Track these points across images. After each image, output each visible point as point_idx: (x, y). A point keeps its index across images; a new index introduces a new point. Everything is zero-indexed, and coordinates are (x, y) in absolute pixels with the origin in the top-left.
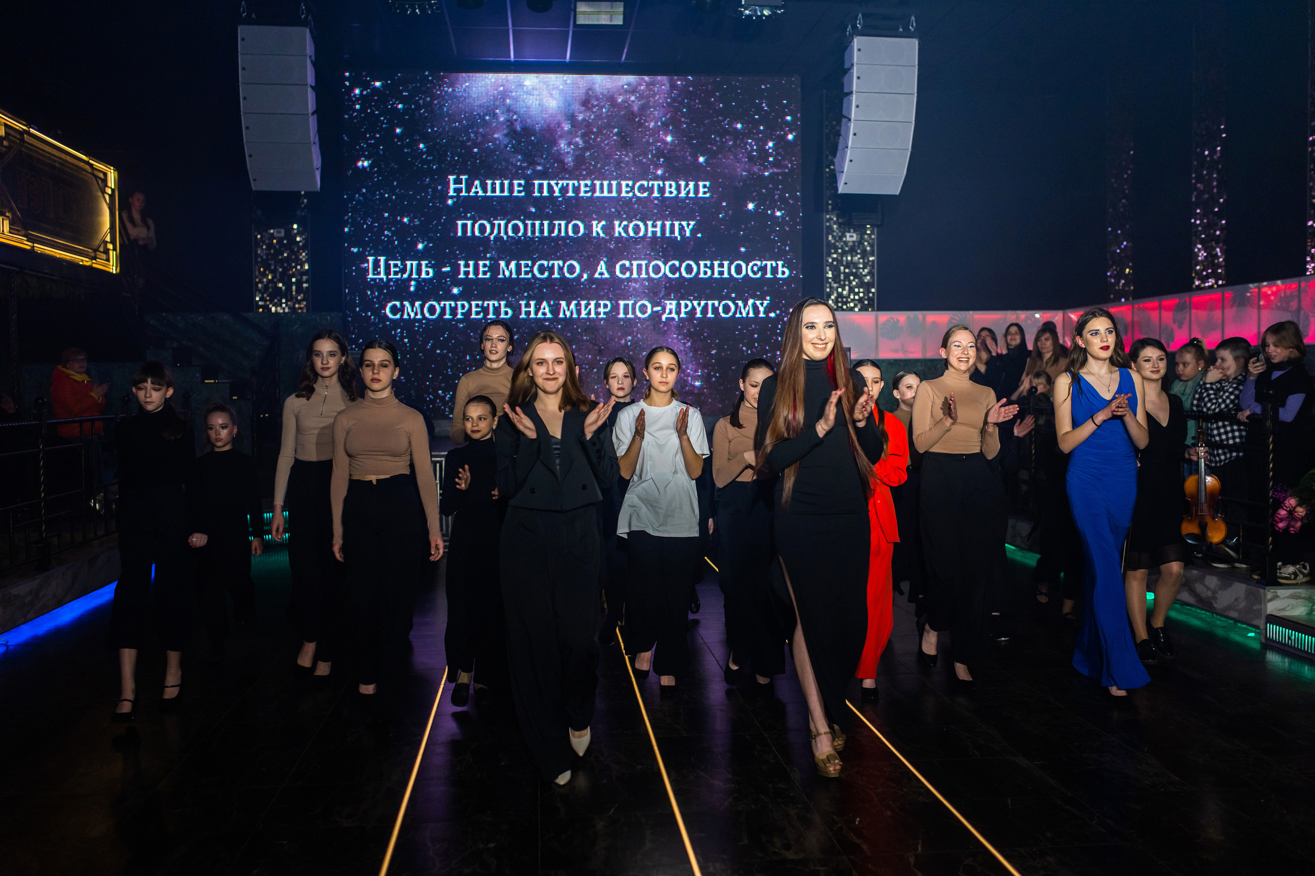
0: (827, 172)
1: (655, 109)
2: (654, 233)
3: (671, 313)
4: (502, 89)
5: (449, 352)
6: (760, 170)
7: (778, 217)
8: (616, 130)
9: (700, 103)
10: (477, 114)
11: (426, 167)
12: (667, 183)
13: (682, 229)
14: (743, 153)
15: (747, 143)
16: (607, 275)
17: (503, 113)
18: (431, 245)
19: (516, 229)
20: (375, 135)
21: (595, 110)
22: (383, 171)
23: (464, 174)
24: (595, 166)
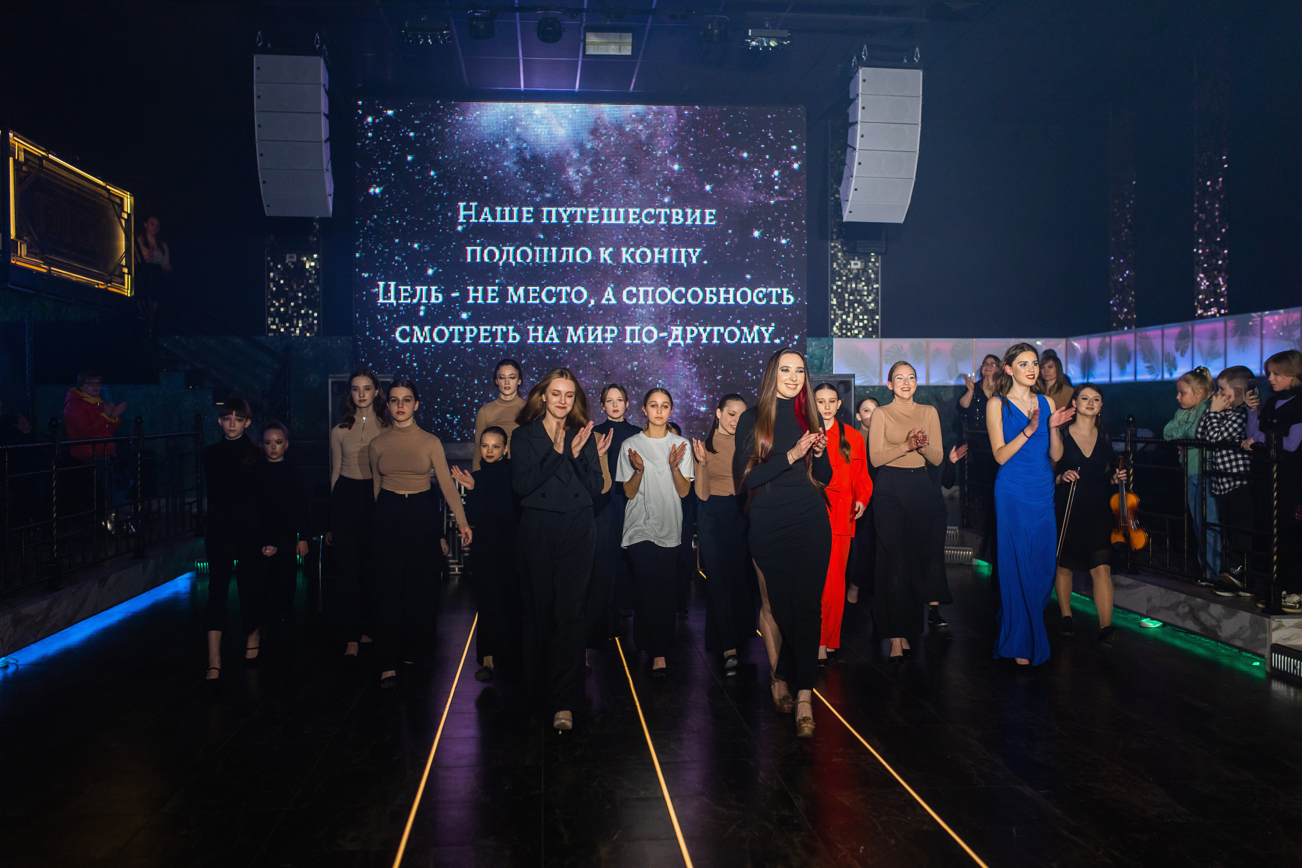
0: (832, 201)
1: (663, 138)
2: (661, 260)
3: (677, 338)
4: (512, 117)
5: (457, 376)
6: (765, 198)
7: (783, 245)
8: (624, 158)
9: (706, 133)
10: (487, 143)
11: (436, 193)
12: (674, 211)
13: (688, 256)
14: (749, 182)
15: (753, 172)
16: (614, 301)
17: (513, 142)
18: (441, 270)
19: (524, 255)
20: (386, 162)
21: (603, 138)
22: (394, 198)
23: (474, 201)
24: (603, 194)
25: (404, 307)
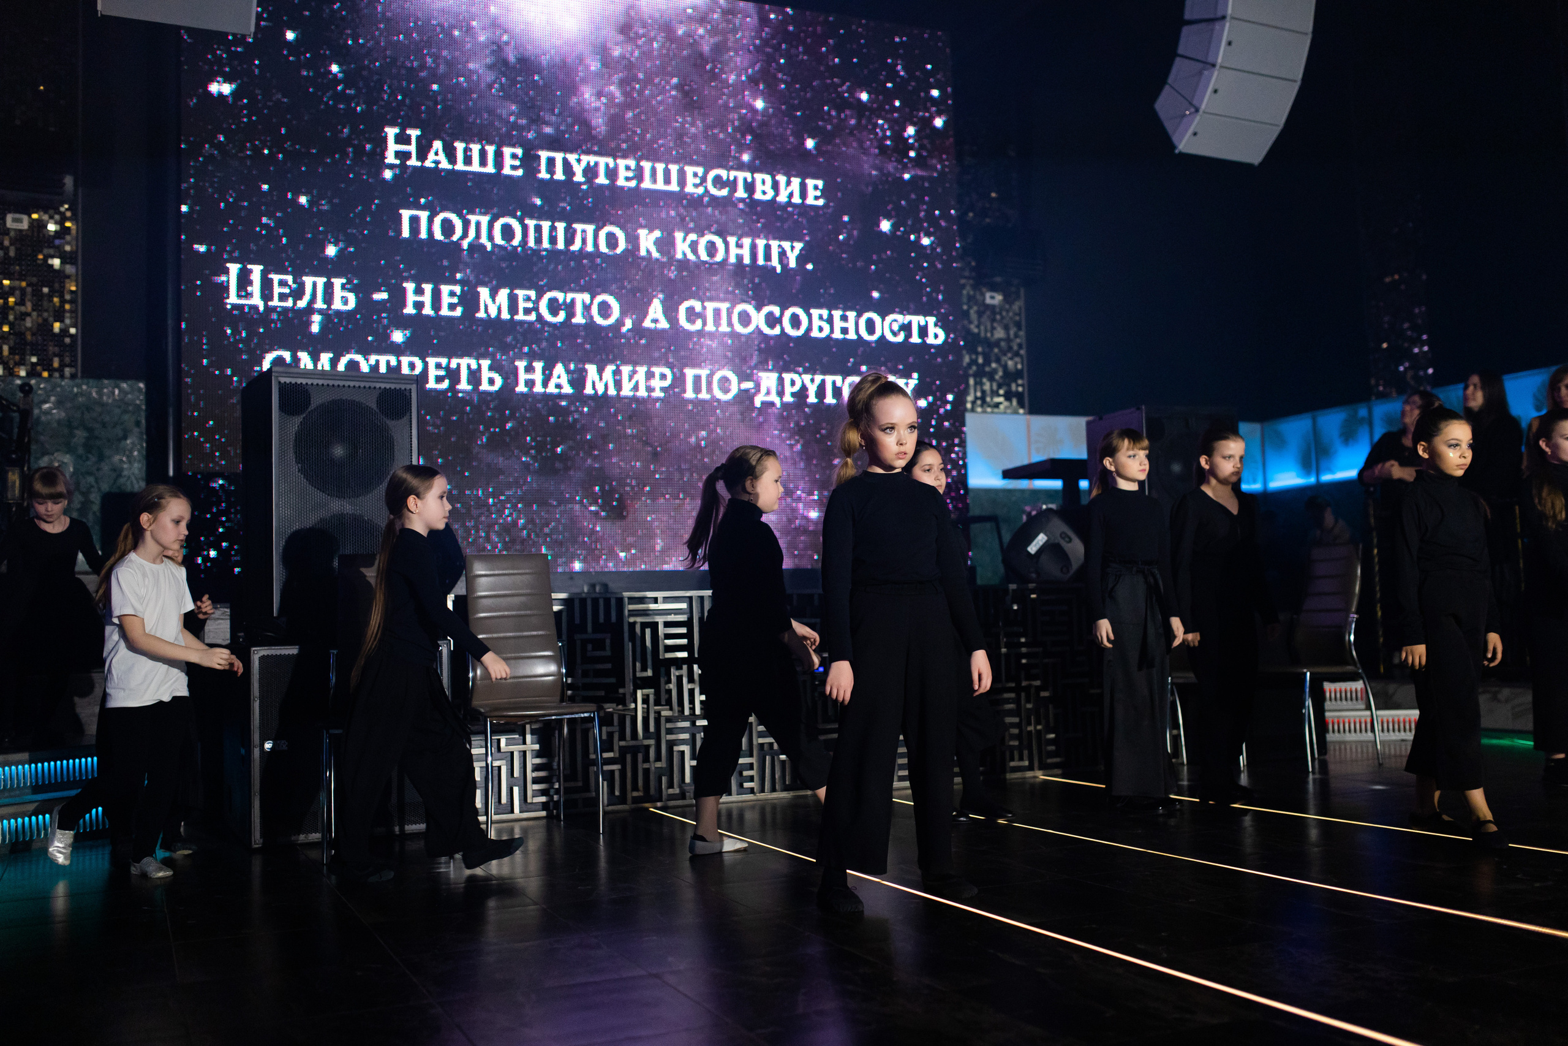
1: (737, 54)
2: (740, 258)
3: (768, 393)
6: (896, 169)
7: (925, 247)
8: (675, 80)
9: (804, 53)
10: (439, 25)
11: (342, 106)
12: (759, 177)
13: (783, 254)
14: (871, 140)
15: (876, 125)
16: (664, 324)
17: (484, 28)
18: (352, 249)
19: (508, 232)
21: (640, 42)
22: (260, 105)
23: (415, 127)
24: (642, 136)
25: (280, 314)
